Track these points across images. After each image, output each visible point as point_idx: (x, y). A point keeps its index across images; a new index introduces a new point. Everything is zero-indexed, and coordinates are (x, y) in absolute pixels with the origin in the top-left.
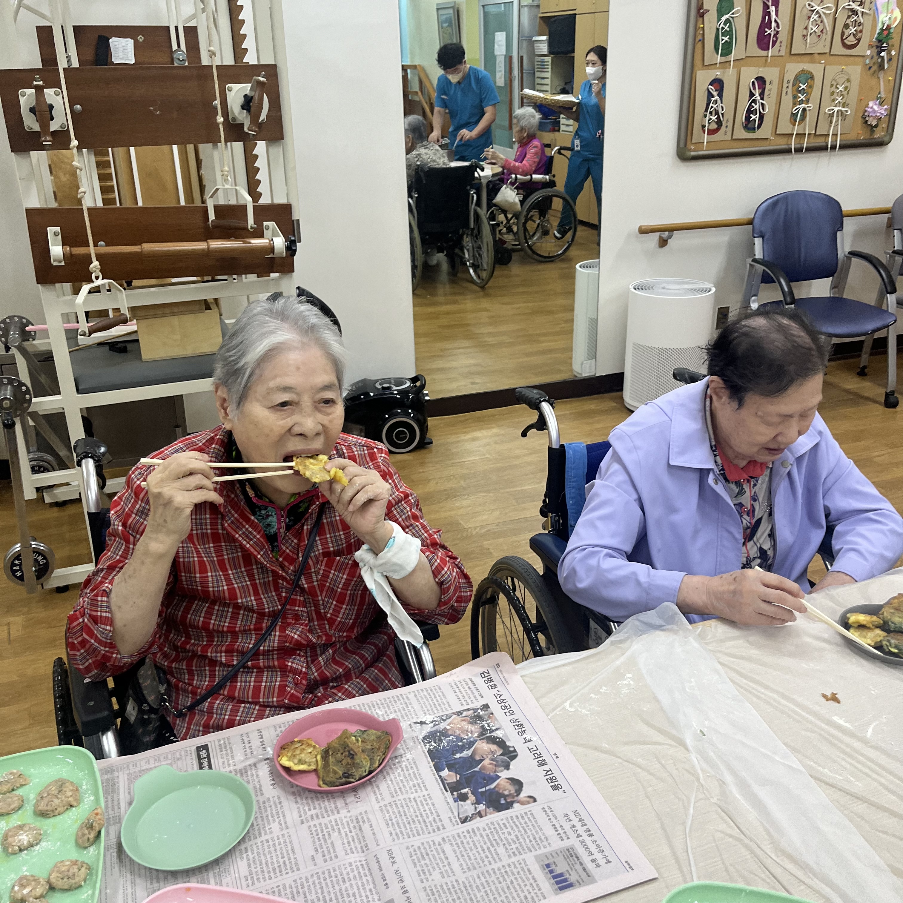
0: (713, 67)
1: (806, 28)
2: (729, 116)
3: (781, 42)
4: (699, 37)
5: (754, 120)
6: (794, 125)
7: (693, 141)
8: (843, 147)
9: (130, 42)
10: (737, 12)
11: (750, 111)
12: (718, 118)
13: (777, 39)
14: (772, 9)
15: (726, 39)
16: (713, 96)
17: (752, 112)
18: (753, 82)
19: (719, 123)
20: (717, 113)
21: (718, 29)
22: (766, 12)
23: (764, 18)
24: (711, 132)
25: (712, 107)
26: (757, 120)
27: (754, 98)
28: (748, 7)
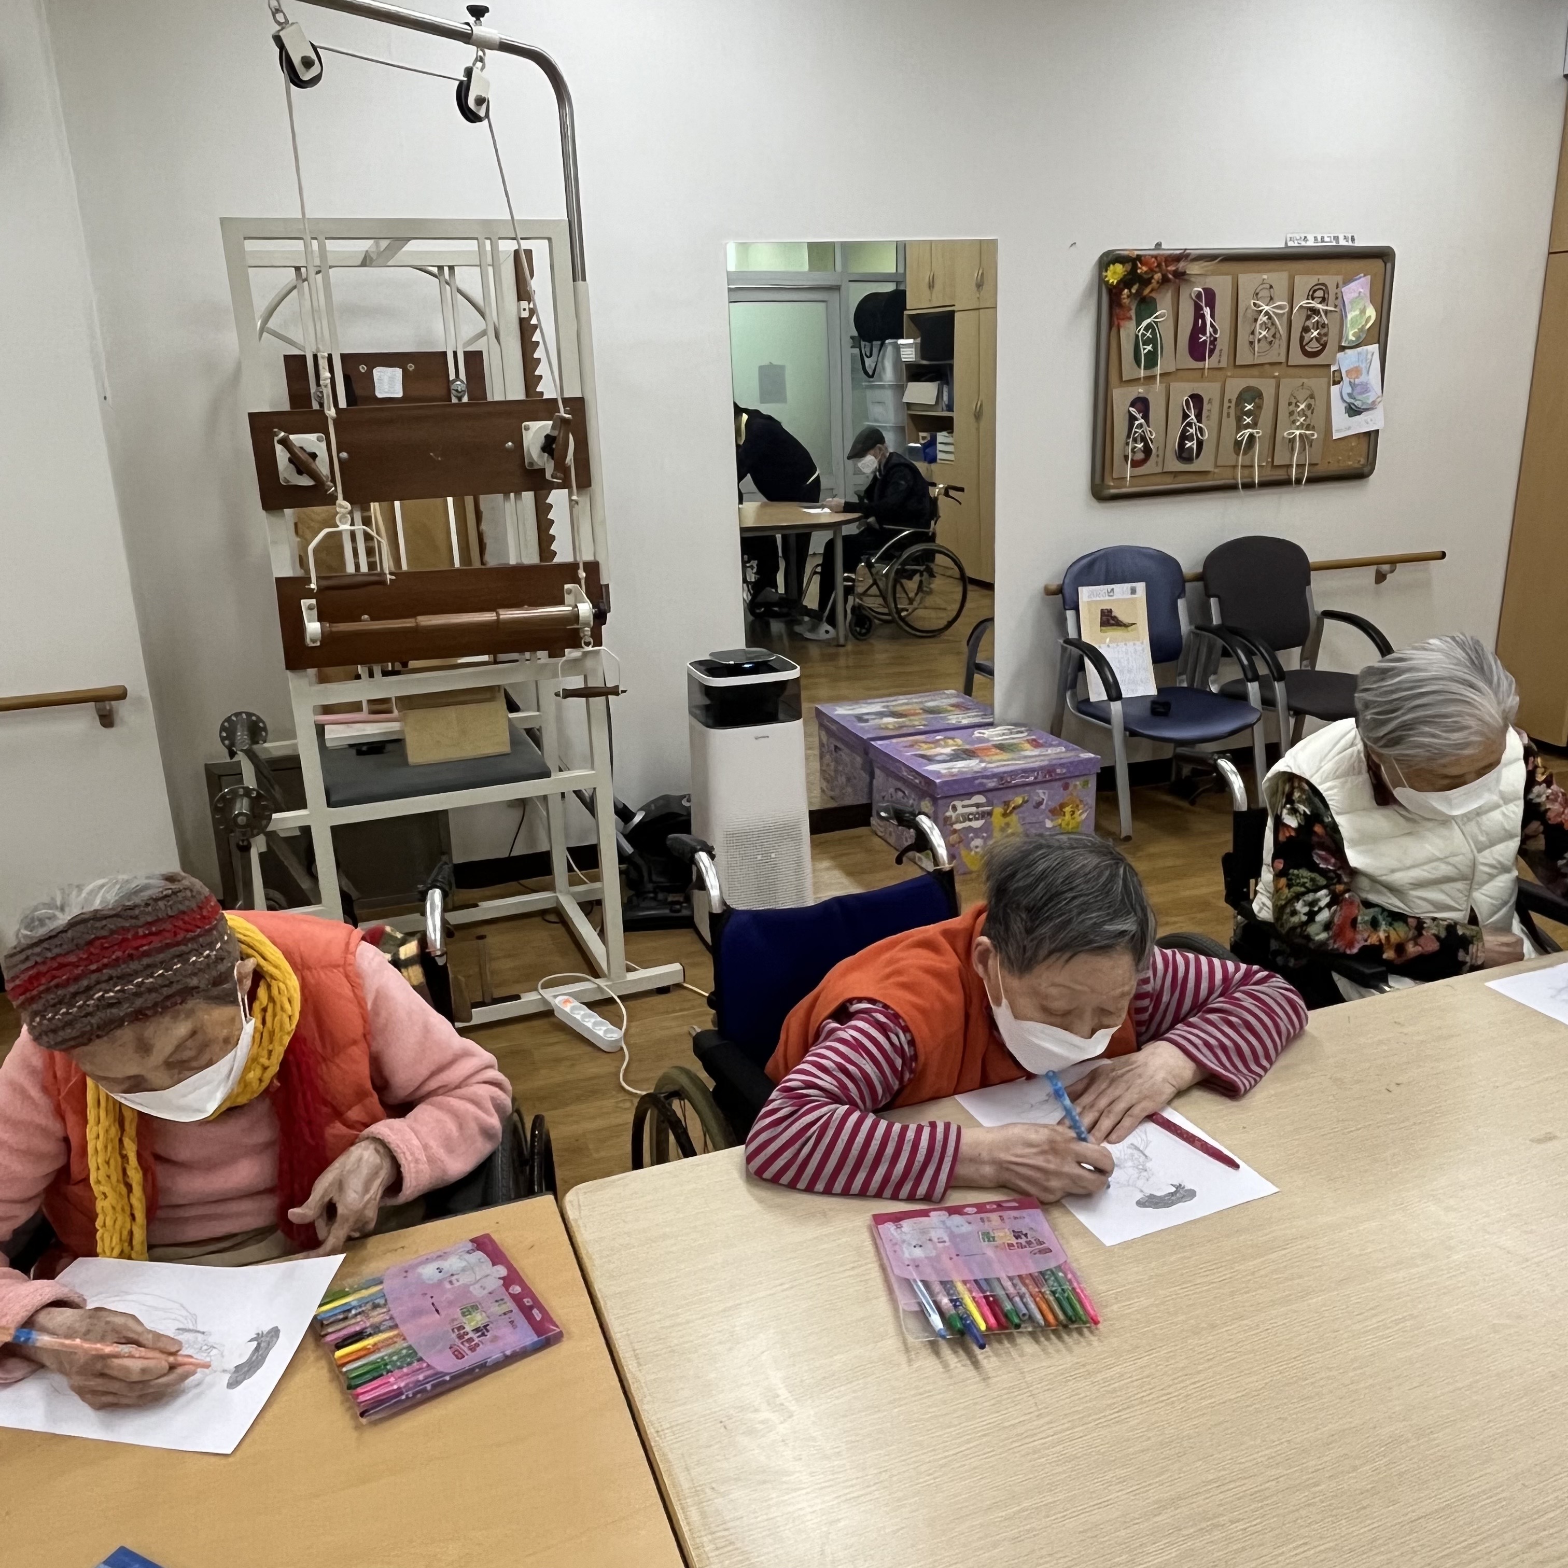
0: (1134, 383)
1: (1253, 333)
2: (1159, 441)
3: (1221, 350)
5: (1191, 448)
6: (1239, 455)
7: (1115, 476)
8: (1312, 480)
9: (398, 372)
10: (1162, 314)
11: (1184, 437)
12: (1146, 445)
13: (1215, 346)
14: (1207, 311)
15: (1149, 348)
16: (1137, 419)
17: (1188, 438)
18: (1187, 401)
19: (1147, 451)
20: (1143, 439)
21: (1137, 337)
22: (1199, 315)
23: (1196, 322)
24: (1135, 464)
25: (1136, 432)
26: (1195, 446)
27: (1188, 420)
28: (1176, 310)
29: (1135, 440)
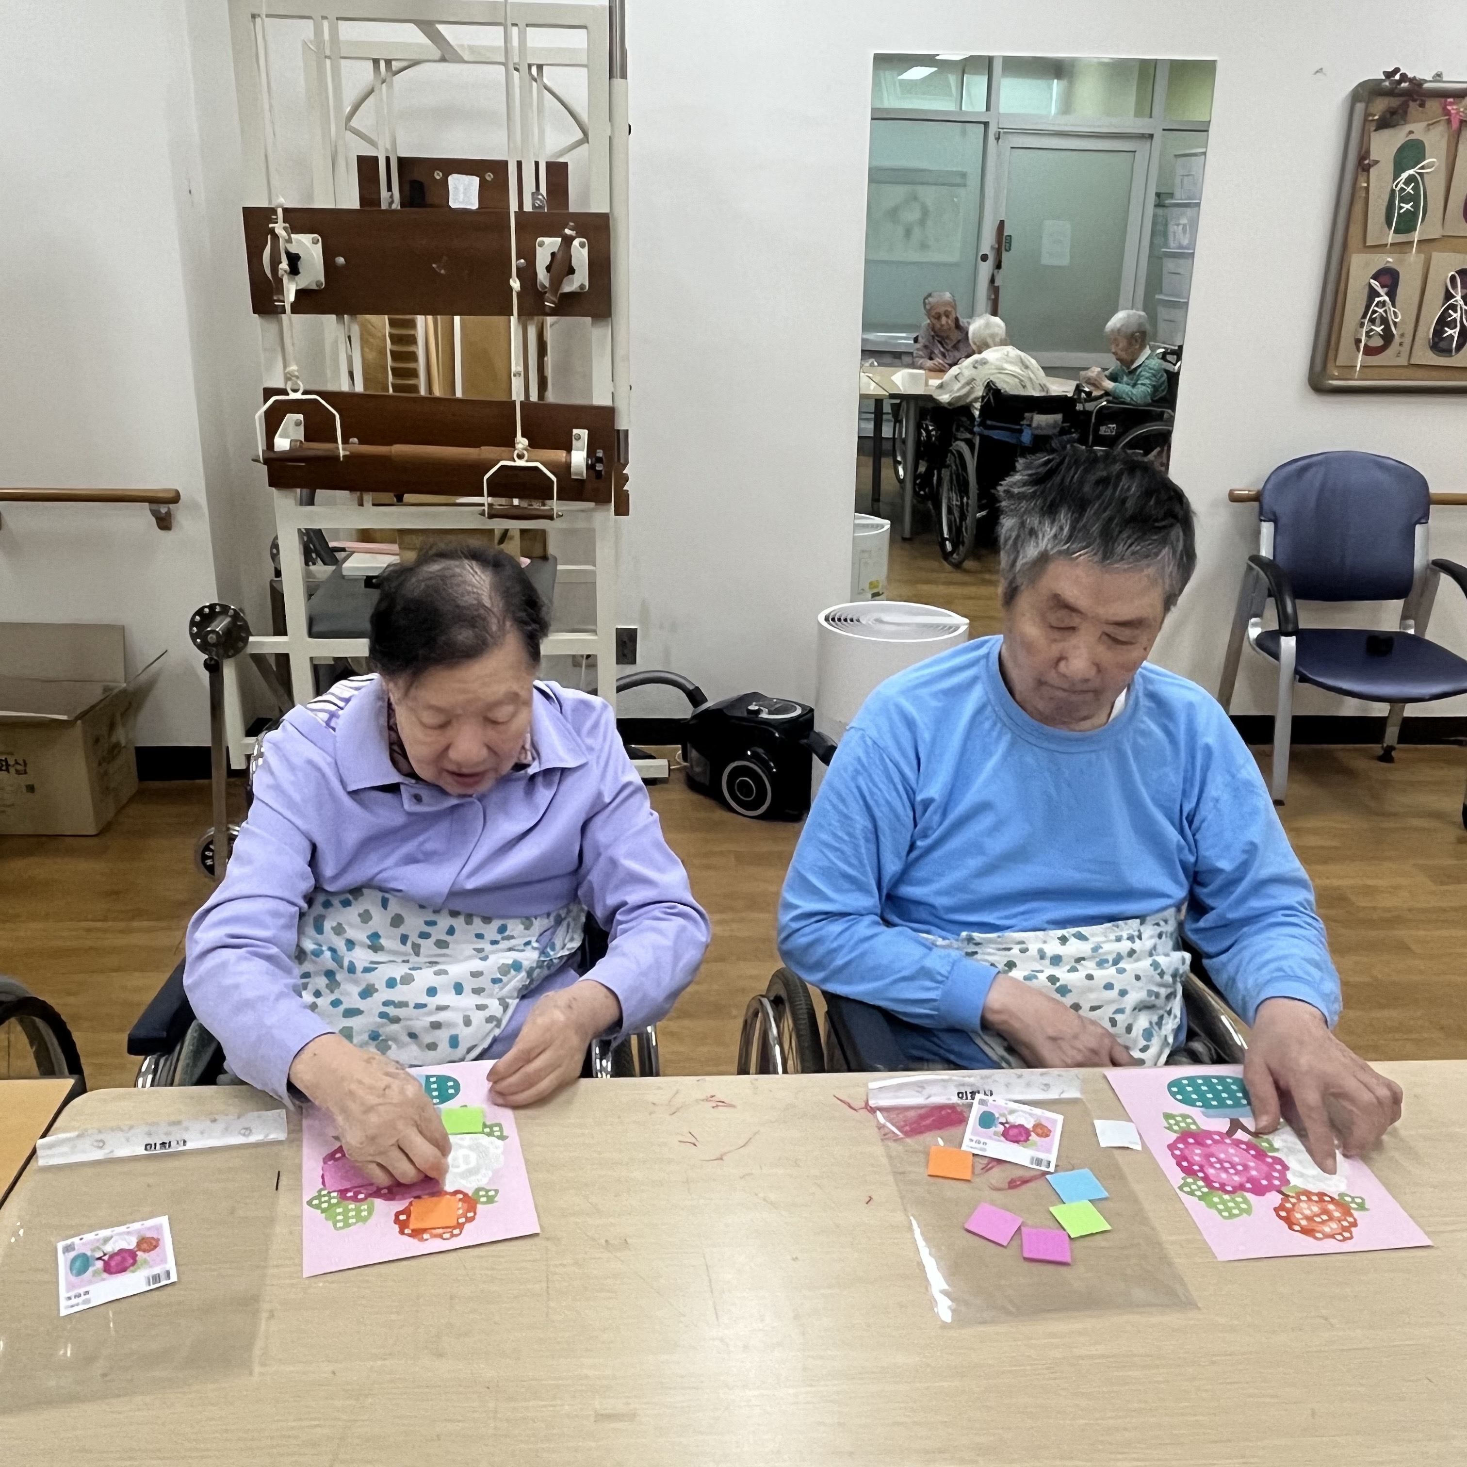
0: (1380, 249)
2: (1406, 326)
4: (1360, 203)
5: (1451, 337)
7: (1338, 364)
9: (475, 181)
10: (1431, 165)
11: (1443, 322)
12: (1387, 329)
15: (1408, 206)
16: (1379, 295)
17: (1448, 324)
18: (1453, 278)
19: (1388, 337)
20: (1384, 321)
21: (1393, 191)
24: (1370, 351)
25: (1374, 312)
26: (1456, 336)
27: (1451, 301)
28: (1451, 158)
29: (1372, 321)
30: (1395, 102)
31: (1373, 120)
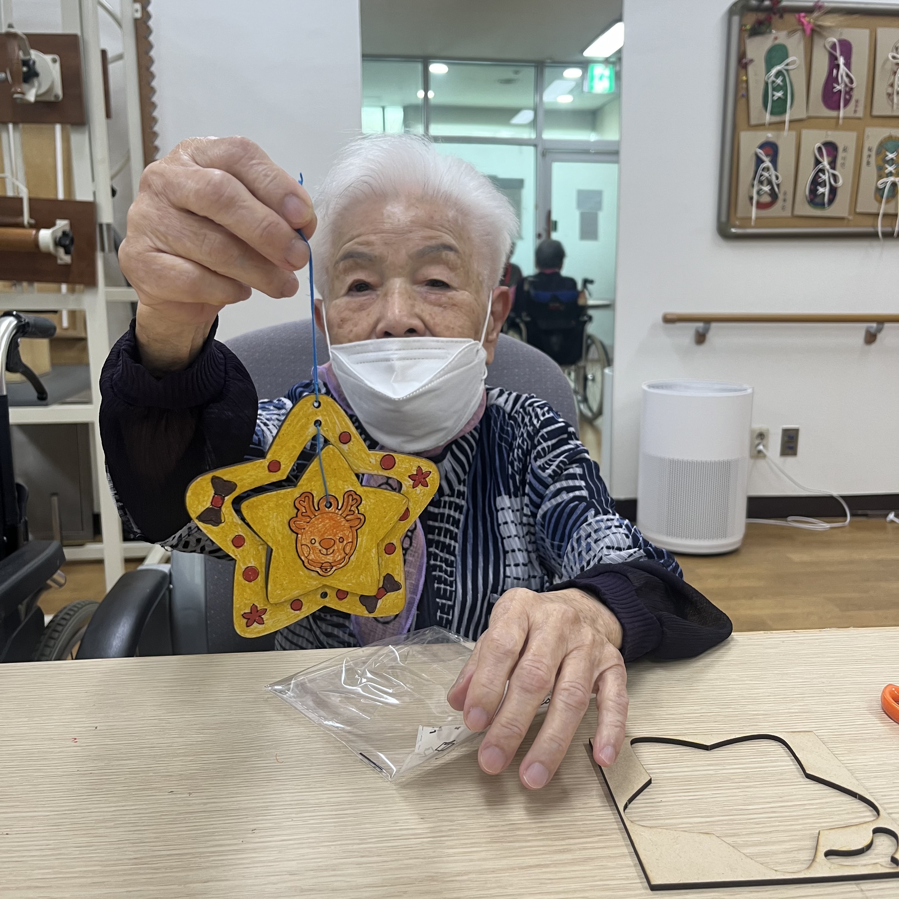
0: (763, 127)
2: (787, 187)
3: (857, 101)
4: (743, 92)
5: (823, 194)
6: (881, 202)
7: (738, 216)
10: (793, 62)
11: (815, 183)
12: (772, 189)
13: (851, 97)
14: (841, 61)
15: (779, 94)
16: (763, 162)
17: (820, 184)
18: (820, 149)
19: (774, 195)
20: (770, 183)
21: (767, 84)
22: (834, 65)
23: (830, 72)
24: (760, 206)
25: (761, 175)
26: (827, 194)
27: (820, 166)
28: (809, 58)
29: (761, 182)
30: (762, 16)
31: (746, 30)
